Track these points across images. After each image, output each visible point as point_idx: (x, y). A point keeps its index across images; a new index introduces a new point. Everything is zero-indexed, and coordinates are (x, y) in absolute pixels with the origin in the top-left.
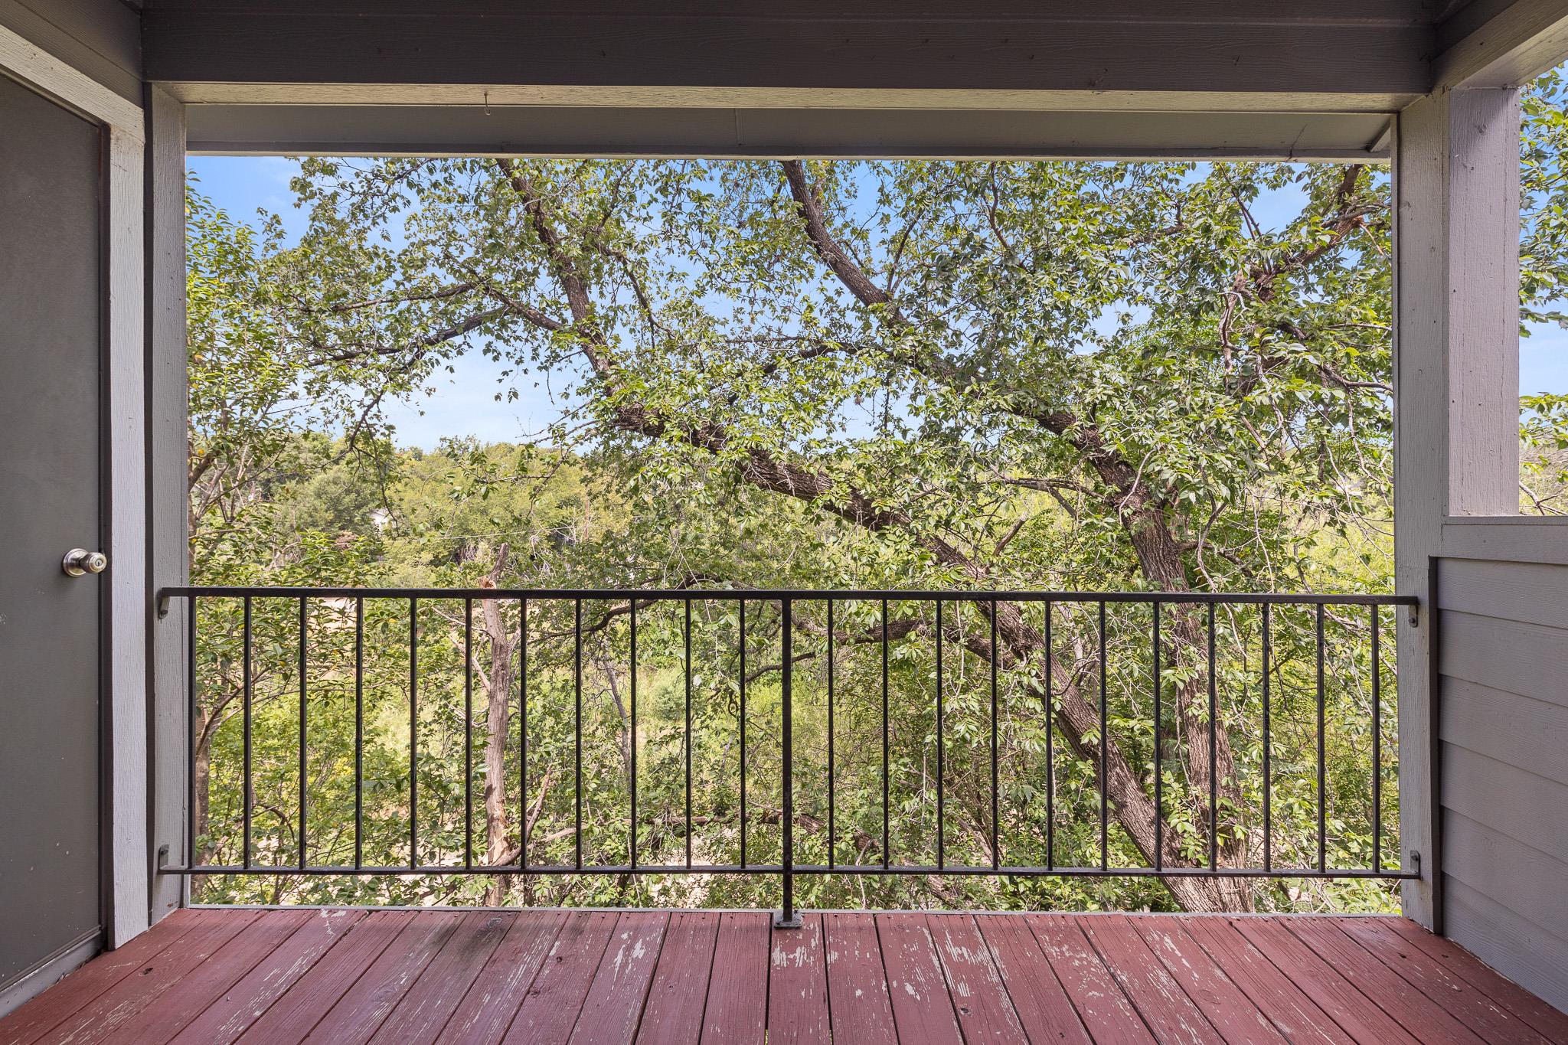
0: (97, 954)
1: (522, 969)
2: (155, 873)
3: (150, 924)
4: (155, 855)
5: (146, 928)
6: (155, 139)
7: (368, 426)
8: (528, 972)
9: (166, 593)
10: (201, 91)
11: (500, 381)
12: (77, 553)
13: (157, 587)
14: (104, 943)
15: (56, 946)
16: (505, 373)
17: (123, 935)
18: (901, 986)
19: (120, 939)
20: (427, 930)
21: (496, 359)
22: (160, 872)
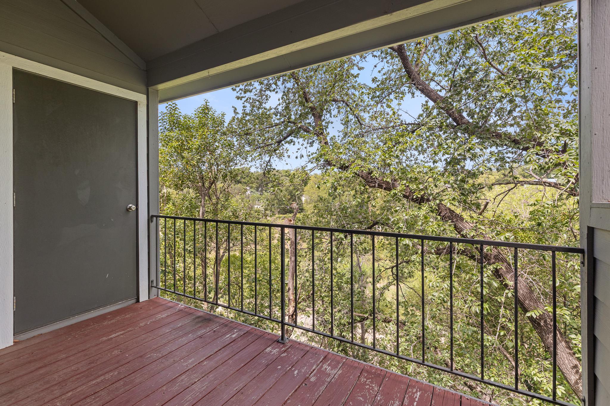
0: (137, 302)
1: (205, 330)
2: (150, 287)
3: (149, 298)
4: (150, 282)
5: (148, 299)
6: (150, 102)
7: (268, 169)
8: (205, 332)
9: (153, 216)
10: (161, 87)
11: (297, 152)
12: (130, 205)
13: (150, 215)
14: (138, 300)
15: (126, 298)
16: (298, 149)
17: (141, 299)
18: (295, 370)
19: (141, 300)
20: (195, 315)
21: (294, 144)
22: (152, 287)
